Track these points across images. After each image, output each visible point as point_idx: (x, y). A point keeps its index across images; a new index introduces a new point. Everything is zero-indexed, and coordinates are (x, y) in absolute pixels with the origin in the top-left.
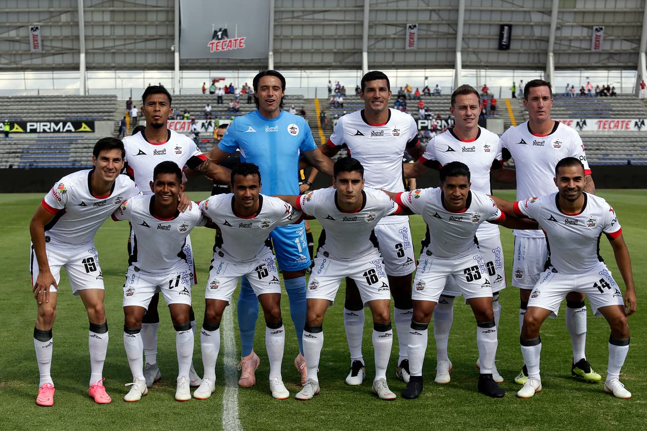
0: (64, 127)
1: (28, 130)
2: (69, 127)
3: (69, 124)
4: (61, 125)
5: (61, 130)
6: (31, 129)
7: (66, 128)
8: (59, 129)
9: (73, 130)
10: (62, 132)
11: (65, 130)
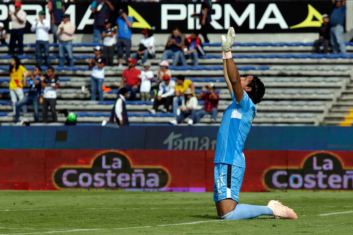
0: (258, 18)
1: (164, 26)
2: (272, 16)
3: (272, 8)
4: (251, 10)
5: (252, 26)
6: (170, 22)
7: (265, 20)
8: (247, 20)
9: (284, 25)
10: (256, 31)
11: (261, 26)
